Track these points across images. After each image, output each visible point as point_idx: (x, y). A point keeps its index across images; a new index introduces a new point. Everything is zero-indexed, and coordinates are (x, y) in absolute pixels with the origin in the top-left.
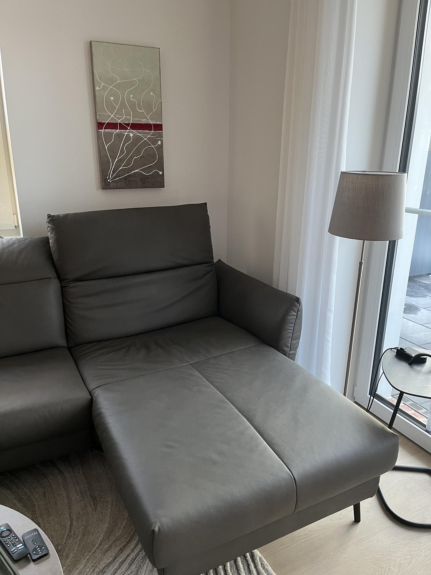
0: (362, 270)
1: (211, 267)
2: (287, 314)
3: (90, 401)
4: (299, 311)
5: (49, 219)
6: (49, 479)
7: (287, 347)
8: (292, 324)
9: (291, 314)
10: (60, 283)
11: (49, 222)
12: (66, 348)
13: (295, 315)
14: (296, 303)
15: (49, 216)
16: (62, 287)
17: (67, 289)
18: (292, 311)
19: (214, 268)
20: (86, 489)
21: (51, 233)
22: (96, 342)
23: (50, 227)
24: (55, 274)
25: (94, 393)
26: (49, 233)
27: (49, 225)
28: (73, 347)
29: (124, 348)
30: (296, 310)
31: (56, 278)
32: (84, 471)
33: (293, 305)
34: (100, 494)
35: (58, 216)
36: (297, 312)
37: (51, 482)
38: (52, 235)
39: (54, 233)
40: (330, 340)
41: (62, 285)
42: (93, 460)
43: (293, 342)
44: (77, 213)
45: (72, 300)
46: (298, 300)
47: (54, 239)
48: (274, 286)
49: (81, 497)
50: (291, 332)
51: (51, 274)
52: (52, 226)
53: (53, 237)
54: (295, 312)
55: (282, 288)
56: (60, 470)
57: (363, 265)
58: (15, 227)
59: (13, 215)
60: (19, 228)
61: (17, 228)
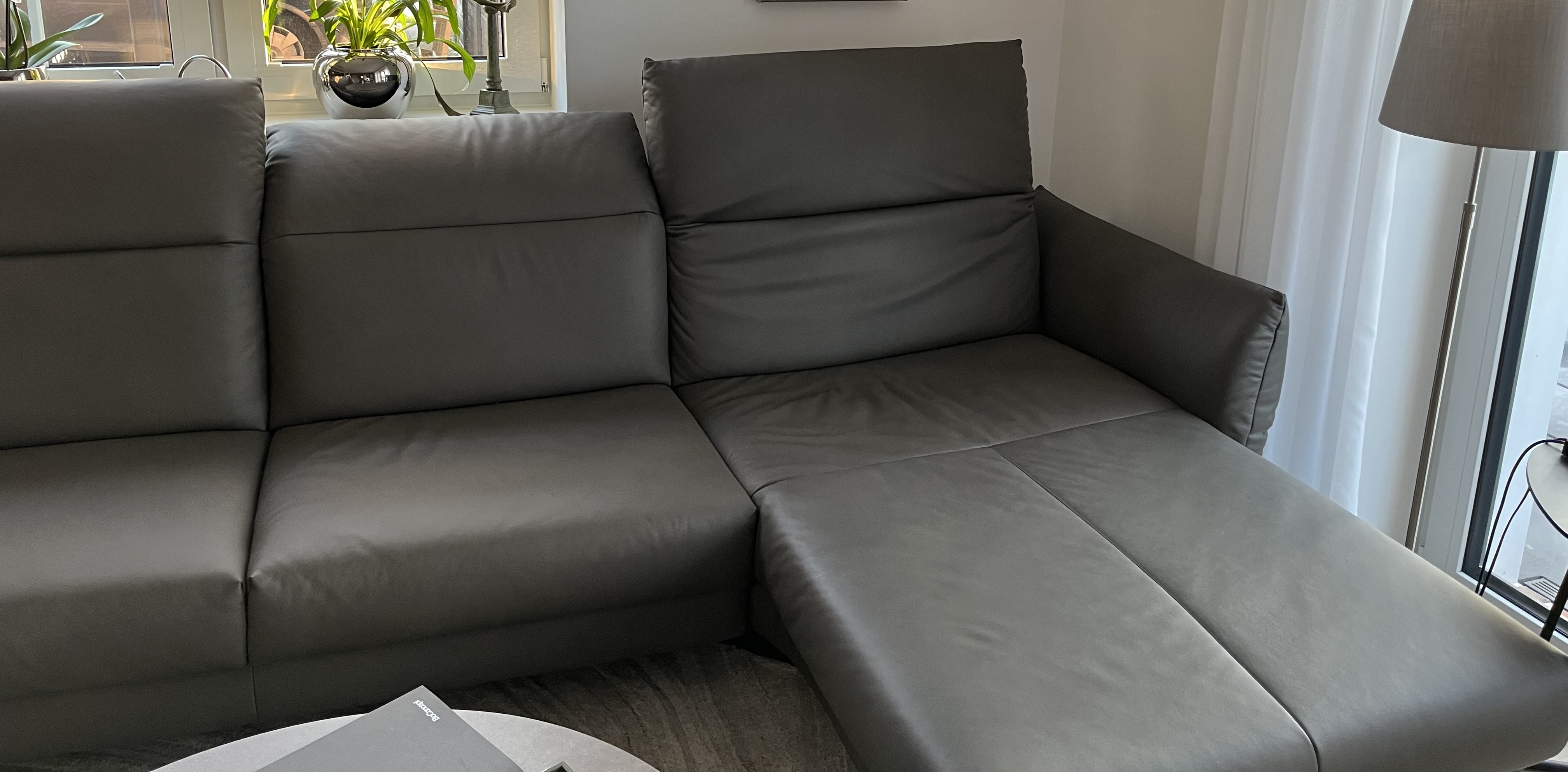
0: (1472, 227)
1: (1028, 205)
2: (1246, 333)
3: (755, 516)
4: (1280, 328)
5: (648, 70)
6: (634, 707)
7: (1245, 420)
8: (1261, 360)
9: (1258, 335)
10: (665, 225)
11: (648, 76)
12: (668, 386)
13: (1268, 338)
14: (1274, 307)
15: (649, 63)
16: (667, 234)
17: (681, 240)
18: (1263, 328)
19: (1033, 207)
20: (728, 741)
21: (652, 104)
22: (740, 376)
23: (651, 89)
24: (655, 204)
25: (762, 498)
26: (645, 103)
27: (648, 85)
28: (684, 385)
29: (814, 394)
30: (1274, 324)
31: (657, 212)
32: (716, 697)
33: (1268, 311)
34: (764, 756)
35: (669, 63)
36: (1277, 329)
37: (640, 715)
38: (654, 109)
39: (658, 103)
40: (1364, 409)
41: (669, 231)
42: (737, 673)
43: (1261, 409)
44: (711, 59)
45: (690, 269)
46: (1278, 299)
47: (658, 118)
48: (1200, 257)
49: (718, 759)
50: (1255, 383)
51: (648, 202)
52: (654, 87)
53: (656, 114)
54: (1271, 329)
55: (1223, 264)
56: (659, 689)
57: (1474, 214)
58: (542, 86)
59: (541, 57)
60: (550, 89)
61: (546, 90)
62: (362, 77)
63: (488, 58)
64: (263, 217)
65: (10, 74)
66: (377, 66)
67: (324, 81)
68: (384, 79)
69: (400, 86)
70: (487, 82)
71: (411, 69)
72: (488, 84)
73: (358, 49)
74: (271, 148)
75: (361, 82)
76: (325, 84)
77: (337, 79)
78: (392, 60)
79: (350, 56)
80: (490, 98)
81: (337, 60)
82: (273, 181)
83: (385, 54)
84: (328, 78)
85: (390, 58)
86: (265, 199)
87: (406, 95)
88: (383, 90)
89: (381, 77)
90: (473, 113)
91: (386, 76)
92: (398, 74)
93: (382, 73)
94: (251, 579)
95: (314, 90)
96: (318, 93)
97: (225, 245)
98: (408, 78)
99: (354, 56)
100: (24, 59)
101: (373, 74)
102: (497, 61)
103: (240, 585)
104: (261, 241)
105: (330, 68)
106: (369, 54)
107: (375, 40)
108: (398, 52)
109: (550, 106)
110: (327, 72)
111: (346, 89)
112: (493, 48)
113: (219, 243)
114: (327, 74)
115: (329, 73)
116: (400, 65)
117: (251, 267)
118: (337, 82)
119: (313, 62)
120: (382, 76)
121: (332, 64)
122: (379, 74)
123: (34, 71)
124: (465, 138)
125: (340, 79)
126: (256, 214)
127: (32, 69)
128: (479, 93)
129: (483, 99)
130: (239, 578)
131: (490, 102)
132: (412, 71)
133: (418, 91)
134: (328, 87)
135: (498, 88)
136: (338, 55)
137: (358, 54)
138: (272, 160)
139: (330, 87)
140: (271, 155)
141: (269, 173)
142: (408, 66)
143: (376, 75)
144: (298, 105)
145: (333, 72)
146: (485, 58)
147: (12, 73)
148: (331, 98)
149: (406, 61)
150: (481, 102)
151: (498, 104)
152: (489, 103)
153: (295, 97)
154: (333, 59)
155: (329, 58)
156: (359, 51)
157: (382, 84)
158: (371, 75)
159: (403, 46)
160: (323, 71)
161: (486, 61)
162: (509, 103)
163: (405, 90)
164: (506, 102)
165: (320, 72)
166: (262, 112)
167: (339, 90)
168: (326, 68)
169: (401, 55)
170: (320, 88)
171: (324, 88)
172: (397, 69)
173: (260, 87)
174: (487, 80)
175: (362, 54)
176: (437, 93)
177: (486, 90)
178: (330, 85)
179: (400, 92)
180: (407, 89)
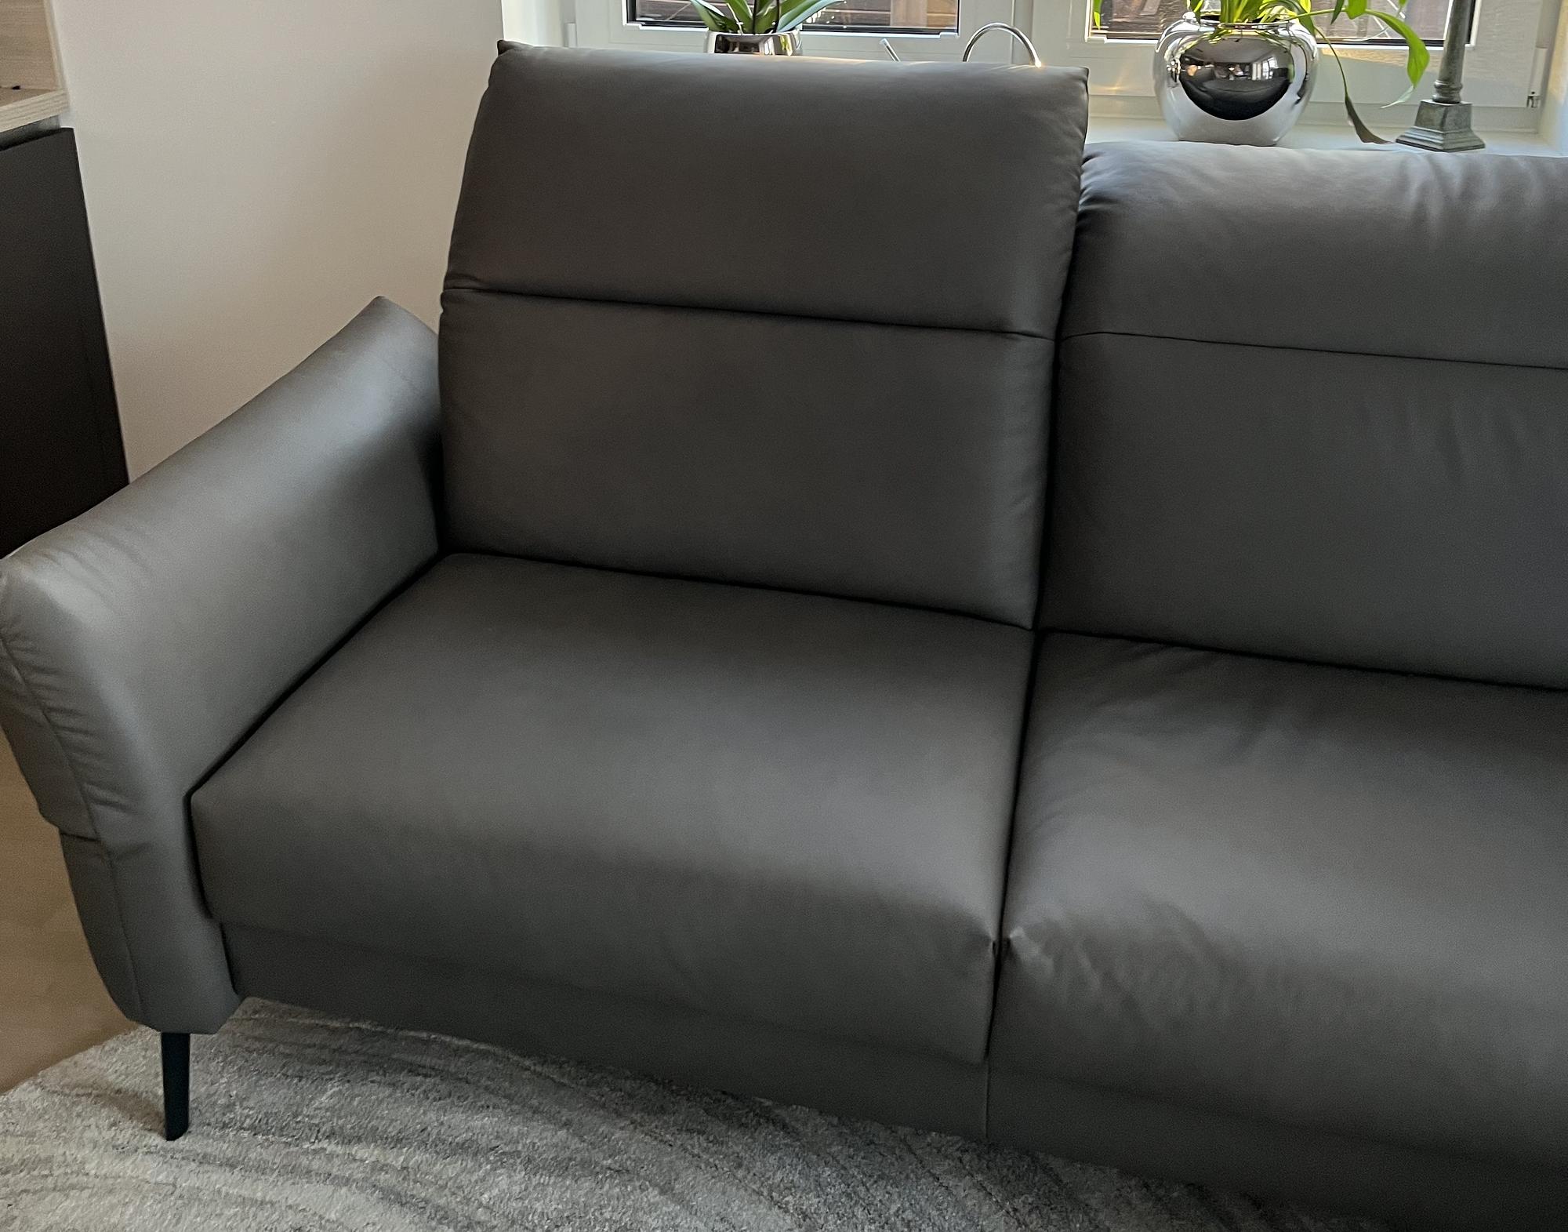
58: (1529, 97)
59: (1537, 47)
60: (1543, 103)
61: (1534, 105)
62: (1231, 69)
63: (1445, 44)
64: (1068, 295)
65: (755, 40)
66: (1258, 53)
67: (1171, 71)
68: (1266, 74)
69: (1291, 86)
70: (1436, 87)
71: (1313, 58)
72: (1438, 92)
73: (1231, 24)
74: (1089, 181)
75: (1228, 77)
76: (1173, 75)
77: (1192, 70)
78: (1283, 42)
79: (1217, 33)
80: (1437, 116)
81: (1194, 39)
82: (1086, 237)
83: (1273, 33)
84: (1179, 68)
85: (1281, 39)
86: (1073, 268)
87: (1298, 101)
88: (1261, 92)
89: (1262, 70)
90: (1401, 139)
91: (1271, 69)
92: (1291, 67)
93: (1265, 65)
94: (1009, 942)
95: (1153, 83)
96: (1158, 89)
97: (1009, 335)
98: (1306, 74)
99: (1222, 34)
100: (775, 19)
101: (1250, 65)
102: (1461, 51)
103: (991, 944)
104: (1061, 336)
105: (1183, 51)
106: (1246, 32)
107: (1261, 8)
108: (1297, 29)
109: (1537, 133)
110: (1178, 56)
111: (1203, 87)
112: (1460, 28)
113: (1000, 330)
114: (1178, 61)
115: (1180, 59)
116: (1296, 52)
117: (1042, 375)
118: (1192, 75)
119: (1157, 38)
120: (1264, 69)
121: (1188, 46)
122: (1259, 65)
123: (785, 37)
124: (1413, 194)
125: (1198, 70)
126: (1058, 291)
127: (783, 34)
128: (1418, 103)
129: (1423, 116)
130: (991, 930)
131: (1437, 122)
132: (1313, 62)
133: (1316, 94)
134: (1176, 81)
135: (1455, 100)
136: (1198, 31)
137: (1230, 31)
138: (1090, 201)
139: (1179, 81)
140: (1086, 195)
141: (1084, 222)
142: (1308, 53)
143: (1254, 66)
144: (1120, 103)
145: (1188, 59)
146: (1440, 43)
147: (759, 39)
148: (1177, 99)
149: (1306, 46)
150: (1420, 121)
151: (1450, 128)
152: (1433, 125)
153: (1117, 91)
154: (1190, 37)
155: (1183, 35)
156: (1233, 27)
157: (1261, 82)
158: (1247, 67)
159: (1306, 22)
160: (1173, 55)
161: (1441, 49)
162: (1468, 126)
163: (1298, 94)
164: (1464, 124)
165: (1166, 56)
166: (1084, 125)
167: (1192, 88)
168: (1177, 51)
169: (1298, 34)
170: (1162, 82)
171: (1169, 83)
172: (1291, 60)
173: (1086, 83)
174: (1437, 83)
175: (1235, 32)
176: (1348, 102)
177: (1430, 101)
178: (1180, 79)
179: (1290, 96)
180: (1301, 93)
